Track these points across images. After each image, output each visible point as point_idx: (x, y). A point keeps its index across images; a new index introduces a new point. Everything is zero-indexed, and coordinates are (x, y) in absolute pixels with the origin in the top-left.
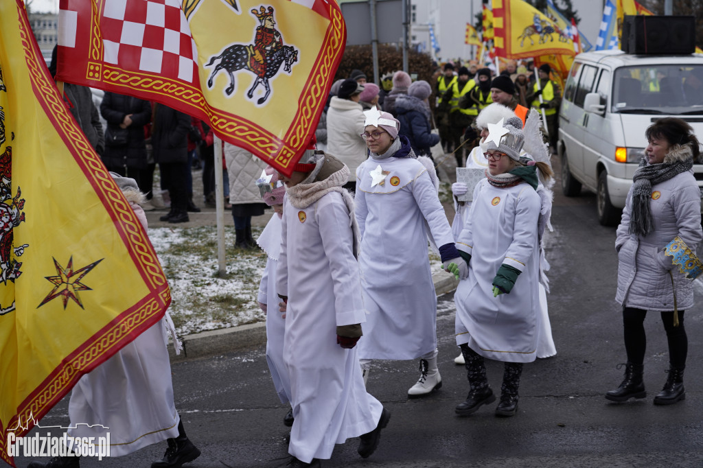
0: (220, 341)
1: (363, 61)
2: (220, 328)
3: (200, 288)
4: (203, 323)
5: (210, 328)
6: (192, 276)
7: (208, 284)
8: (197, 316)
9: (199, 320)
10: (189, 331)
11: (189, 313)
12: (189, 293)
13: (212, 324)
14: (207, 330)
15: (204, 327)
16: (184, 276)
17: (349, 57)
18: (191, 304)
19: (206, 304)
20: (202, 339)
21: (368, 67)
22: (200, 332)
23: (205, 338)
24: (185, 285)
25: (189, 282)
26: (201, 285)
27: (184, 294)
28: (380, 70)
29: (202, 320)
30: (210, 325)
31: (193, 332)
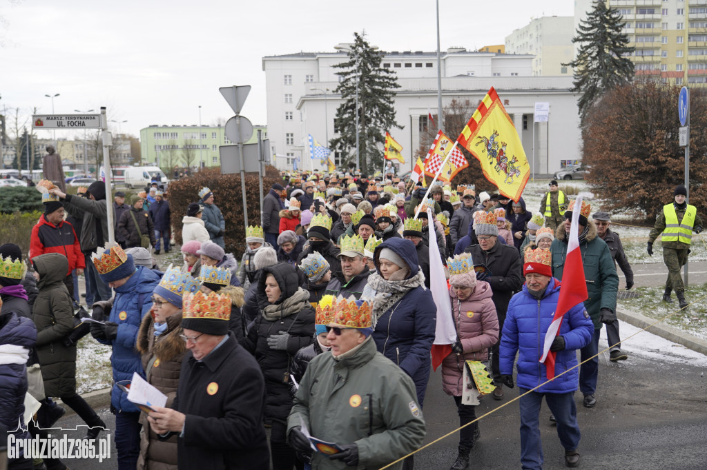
0: (105, 397)
1: (236, 183)
2: (106, 388)
3: (99, 355)
4: (94, 384)
5: (99, 388)
6: (95, 346)
7: (106, 352)
8: (91, 379)
9: (92, 382)
10: (83, 392)
11: (86, 376)
12: (90, 360)
13: (101, 385)
14: (96, 390)
15: (94, 388)
16: (91, 346)
17: (226, 181)
18: (88, 369)
19: (100, 368)
20: (91, 397)
21: (239, 187)
22: (91, 392)
23: (93, 397)
24: (89, 353)
25: (92, 350)
26: (101, 353)
27: (86, 361)
28: (247, 190)
29: (94, 382)
30: (98, 386)
31: (85, 392)
